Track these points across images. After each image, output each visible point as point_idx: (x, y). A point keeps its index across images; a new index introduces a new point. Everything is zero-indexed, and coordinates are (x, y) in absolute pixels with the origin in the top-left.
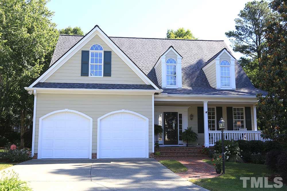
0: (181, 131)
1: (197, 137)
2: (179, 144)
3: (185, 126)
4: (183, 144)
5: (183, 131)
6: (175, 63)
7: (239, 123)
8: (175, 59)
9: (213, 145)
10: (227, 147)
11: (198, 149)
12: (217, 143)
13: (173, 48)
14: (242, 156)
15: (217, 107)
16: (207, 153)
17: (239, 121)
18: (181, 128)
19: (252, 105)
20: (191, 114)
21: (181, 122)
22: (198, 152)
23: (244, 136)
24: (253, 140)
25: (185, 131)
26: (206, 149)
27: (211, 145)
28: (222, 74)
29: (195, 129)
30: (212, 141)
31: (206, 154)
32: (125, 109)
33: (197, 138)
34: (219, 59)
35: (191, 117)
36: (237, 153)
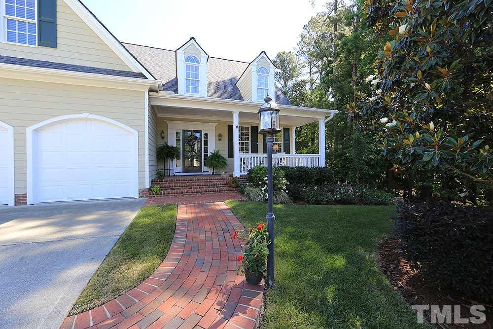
0: (206, 156)
1: (227, 162)
2: (204, 172)
3: (211, 149)
4: (208, 172)
5: (209, 154)
6: (198, 62)
7: (276, 147)
8: (198, 57)
9: (246, 173)
10: (266, 178)
11: (224, 179)
12: (251, 171)
13: (195, 40)
14: (287, 191)
15: (251, 126)
16: (236, 186)
17: (276, 144)
18: (206, 151)
19: (291, 126)
20: (220, 134)
21: (206, 143)
22: (223, 185)
23: (283, 161)
24: (291, 166)
25: (211, 154)
26: (235, 180)
27: (243, 173)
28: (259, 84)
29: (224, 153)
30: (244, 168)
31: (234, 186)
32: (90, 112)
33: (225, 163)
34: (256, 64)
35: (220, 137)
36: (281, 188)
